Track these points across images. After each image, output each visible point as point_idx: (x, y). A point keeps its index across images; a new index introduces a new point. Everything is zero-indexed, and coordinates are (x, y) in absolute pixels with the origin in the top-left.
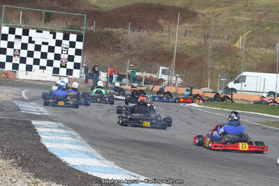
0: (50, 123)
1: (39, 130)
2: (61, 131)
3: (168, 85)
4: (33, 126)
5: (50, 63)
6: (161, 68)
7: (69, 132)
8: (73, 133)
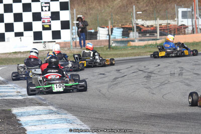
0: (38, 107)
1: (23, 120)
2: (53, 117)
3: (193, 32)
4: (14, 116)
5: (28, 27)
6: (181, 10)
7: (64, 116)
8: (70, 117)
